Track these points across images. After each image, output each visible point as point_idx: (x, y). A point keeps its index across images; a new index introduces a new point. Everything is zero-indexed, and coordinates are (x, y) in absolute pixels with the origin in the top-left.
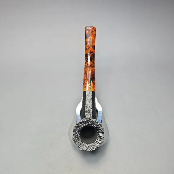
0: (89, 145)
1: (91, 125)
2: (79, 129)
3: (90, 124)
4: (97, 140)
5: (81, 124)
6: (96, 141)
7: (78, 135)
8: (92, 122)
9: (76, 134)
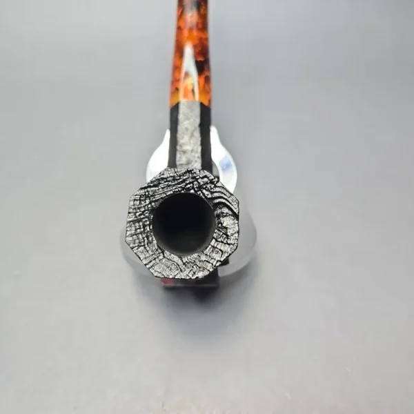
0: (185, 260)
1: (192, 191)
2: (150, 203)
3: (189, 189)
4: (213, 242)
5: (155, 186)
6: (213, 247)
7: (144, 226)
8: (197, 180)
9: (139, 221)
